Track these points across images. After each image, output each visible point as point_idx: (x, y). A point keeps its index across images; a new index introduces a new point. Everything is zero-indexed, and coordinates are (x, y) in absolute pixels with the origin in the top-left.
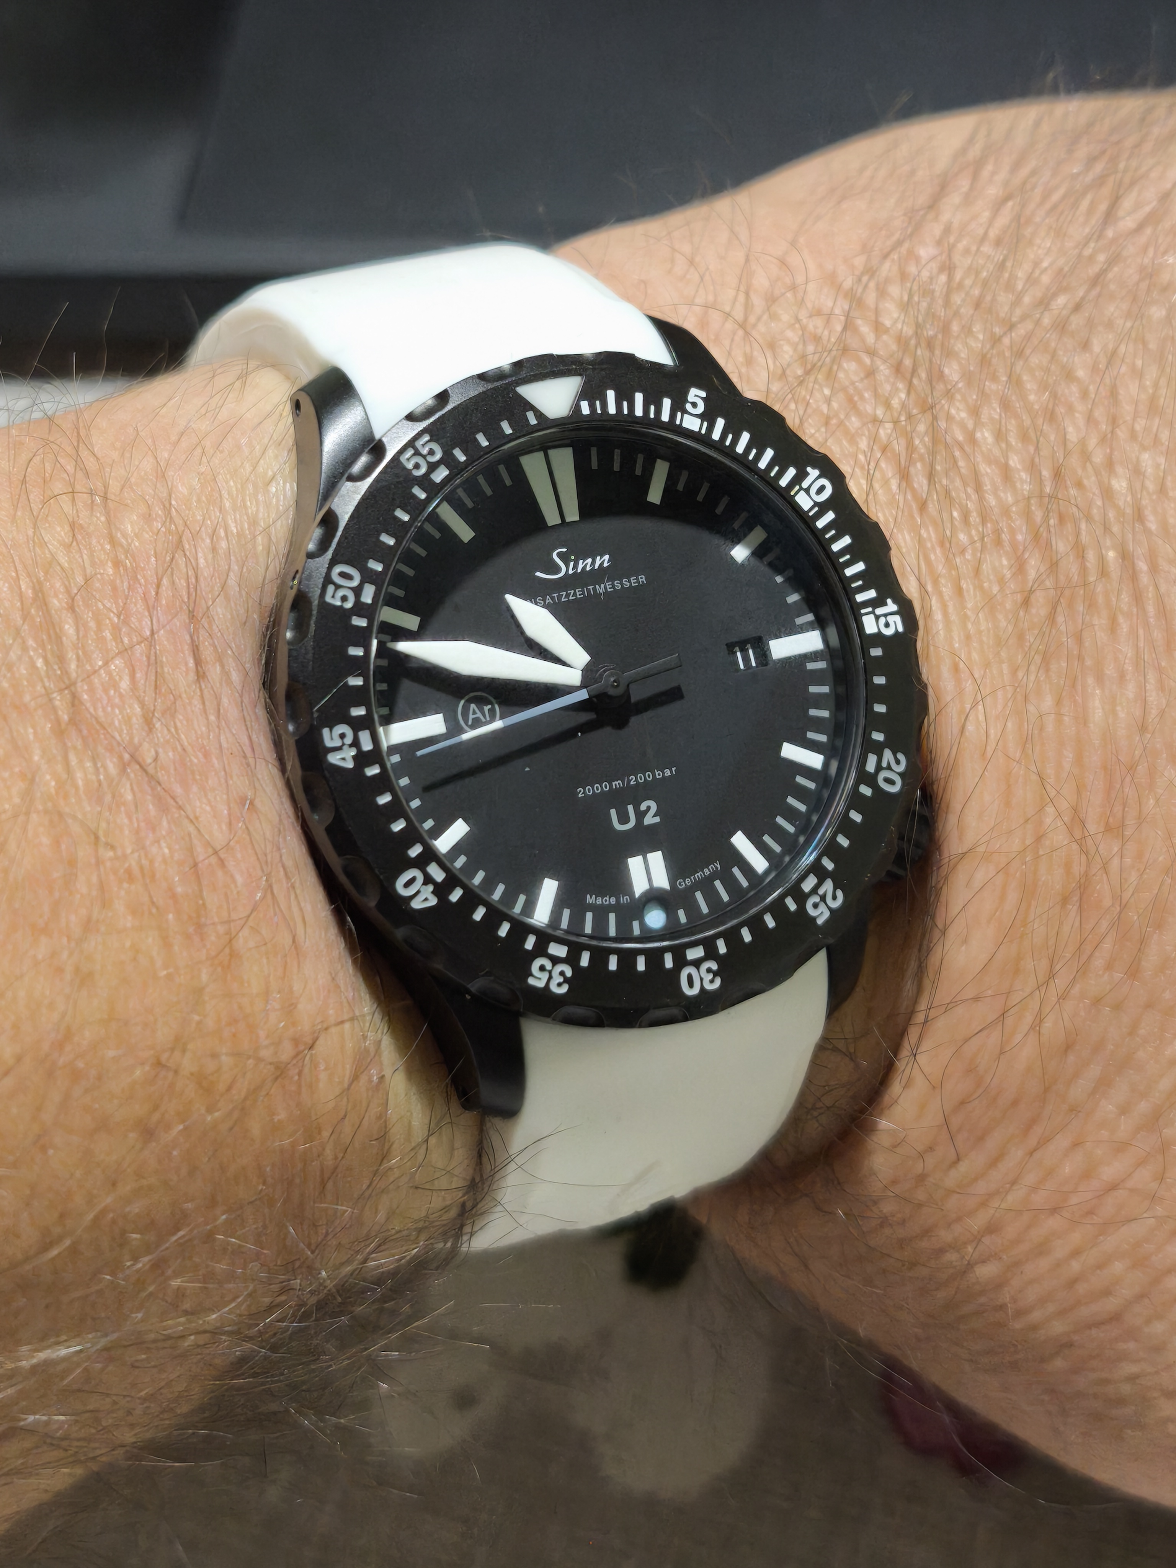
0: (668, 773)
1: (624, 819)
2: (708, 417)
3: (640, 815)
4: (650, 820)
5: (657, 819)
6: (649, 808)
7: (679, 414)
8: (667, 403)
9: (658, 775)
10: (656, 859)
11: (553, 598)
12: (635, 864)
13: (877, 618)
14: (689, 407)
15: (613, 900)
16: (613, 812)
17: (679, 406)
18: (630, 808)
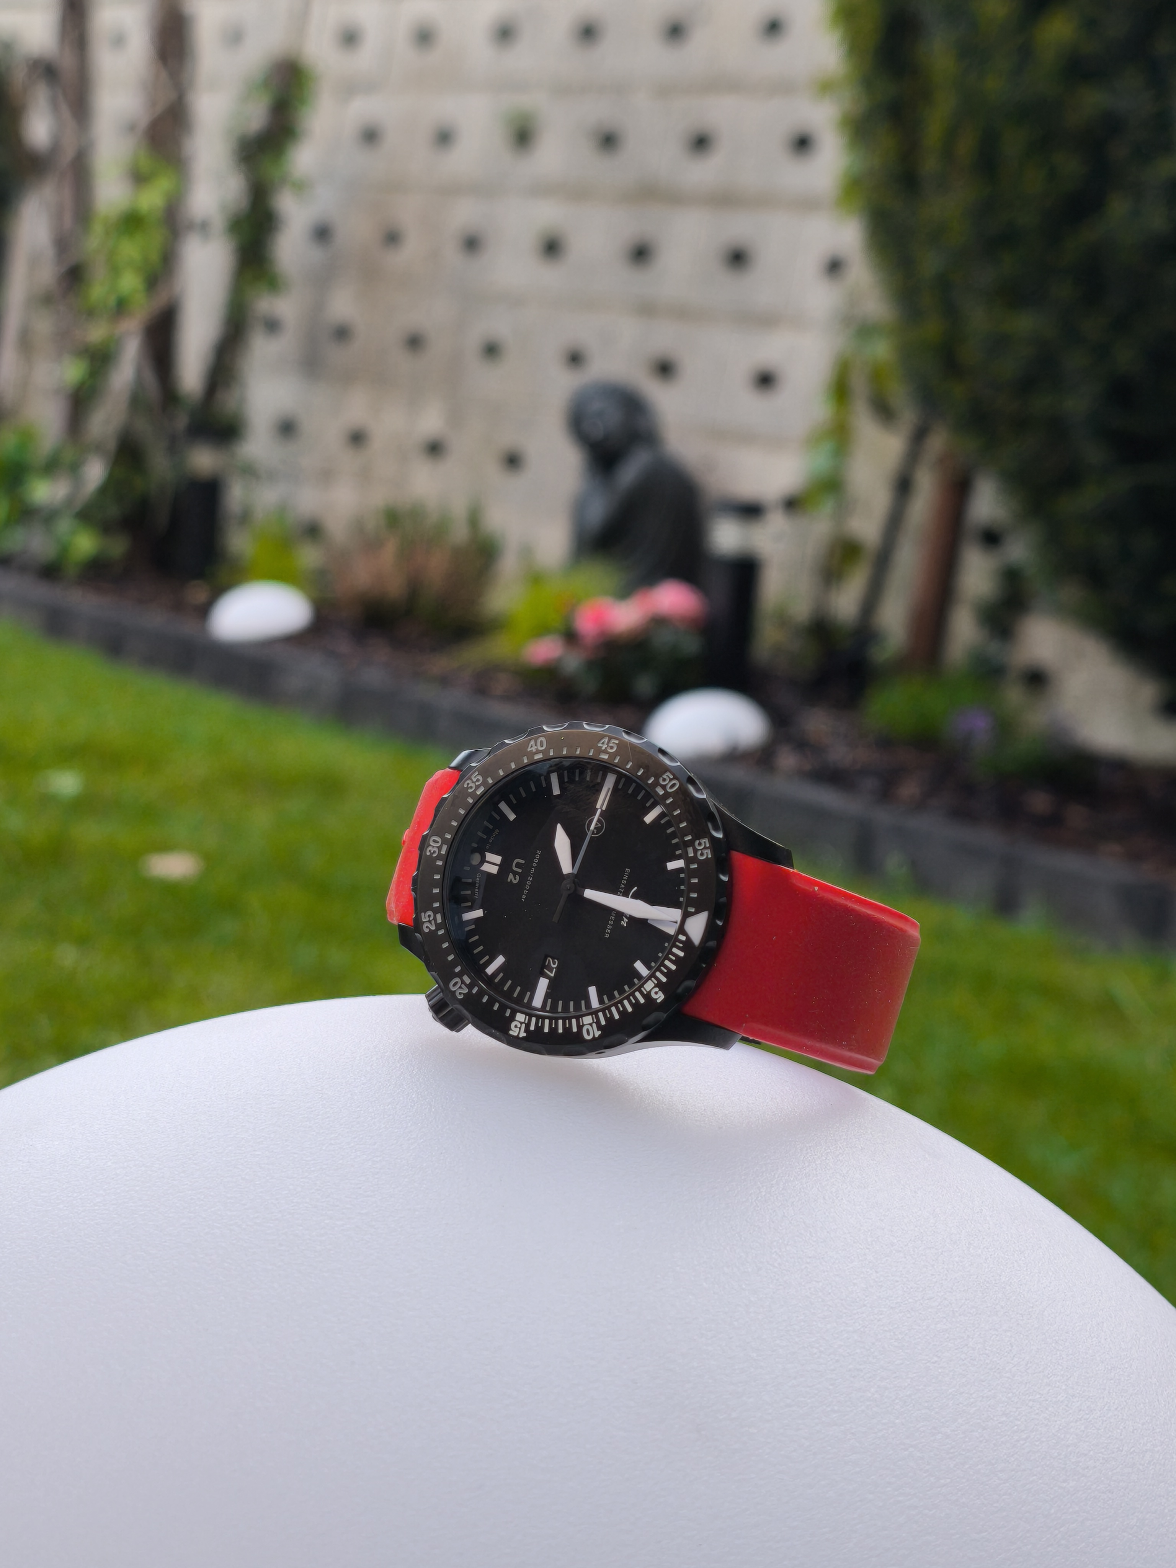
0: (524, 897)
1: (518, 865)
2: (647, 996)
3: (515, 873)
4: (511, 876)
5: (509, 880)
6: (515, 879)
7: (656, 982)
8: (664, 979)
9: (526, 892)
10: (494, 870)
11: (622, 889)
12: (497, 859)
13: (521, 1023)
14: (657, 989)
15: (491, 841)
16: (523, 862)
17: (659, 985)
18: (520, 871)
